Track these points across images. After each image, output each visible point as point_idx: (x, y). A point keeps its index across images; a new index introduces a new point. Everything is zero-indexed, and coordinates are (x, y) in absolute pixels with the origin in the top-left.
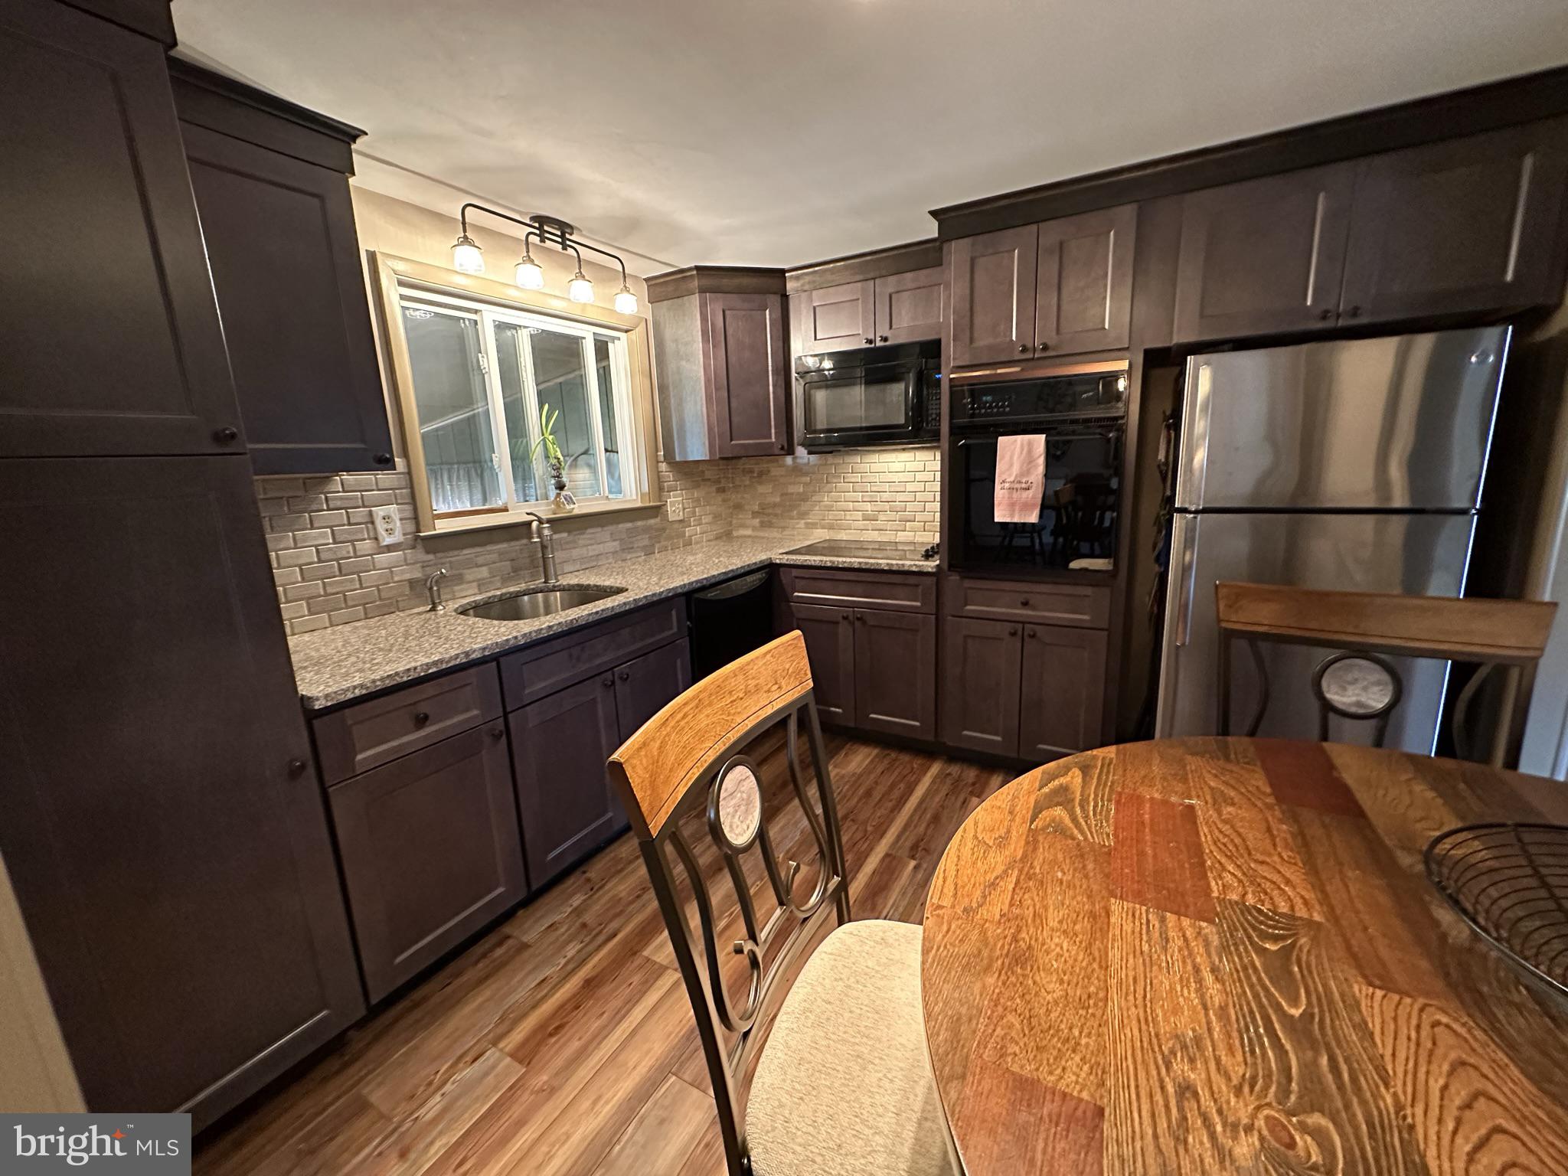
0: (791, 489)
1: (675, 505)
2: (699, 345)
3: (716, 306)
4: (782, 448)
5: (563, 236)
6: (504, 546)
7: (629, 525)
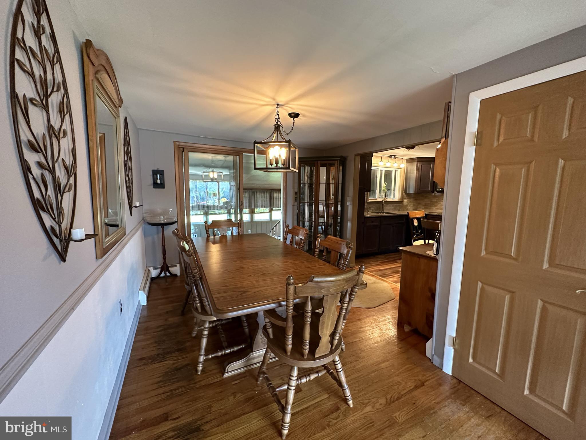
0: (433, 200)
1: (405, 202)
2: (415, 172)
3: (420, 165)
4: (431, 192)
5: (394, 157)
6: (376, 205)
7: (396, 204)
